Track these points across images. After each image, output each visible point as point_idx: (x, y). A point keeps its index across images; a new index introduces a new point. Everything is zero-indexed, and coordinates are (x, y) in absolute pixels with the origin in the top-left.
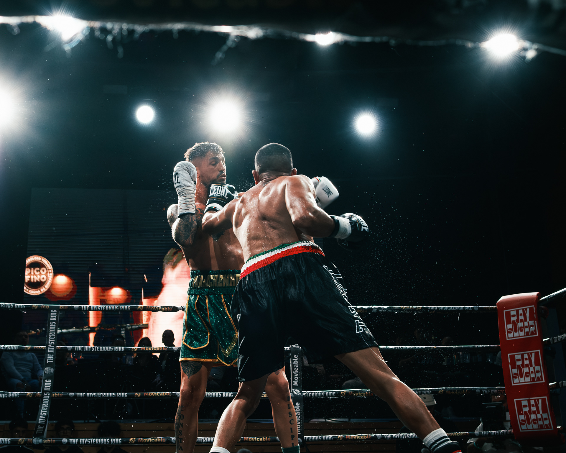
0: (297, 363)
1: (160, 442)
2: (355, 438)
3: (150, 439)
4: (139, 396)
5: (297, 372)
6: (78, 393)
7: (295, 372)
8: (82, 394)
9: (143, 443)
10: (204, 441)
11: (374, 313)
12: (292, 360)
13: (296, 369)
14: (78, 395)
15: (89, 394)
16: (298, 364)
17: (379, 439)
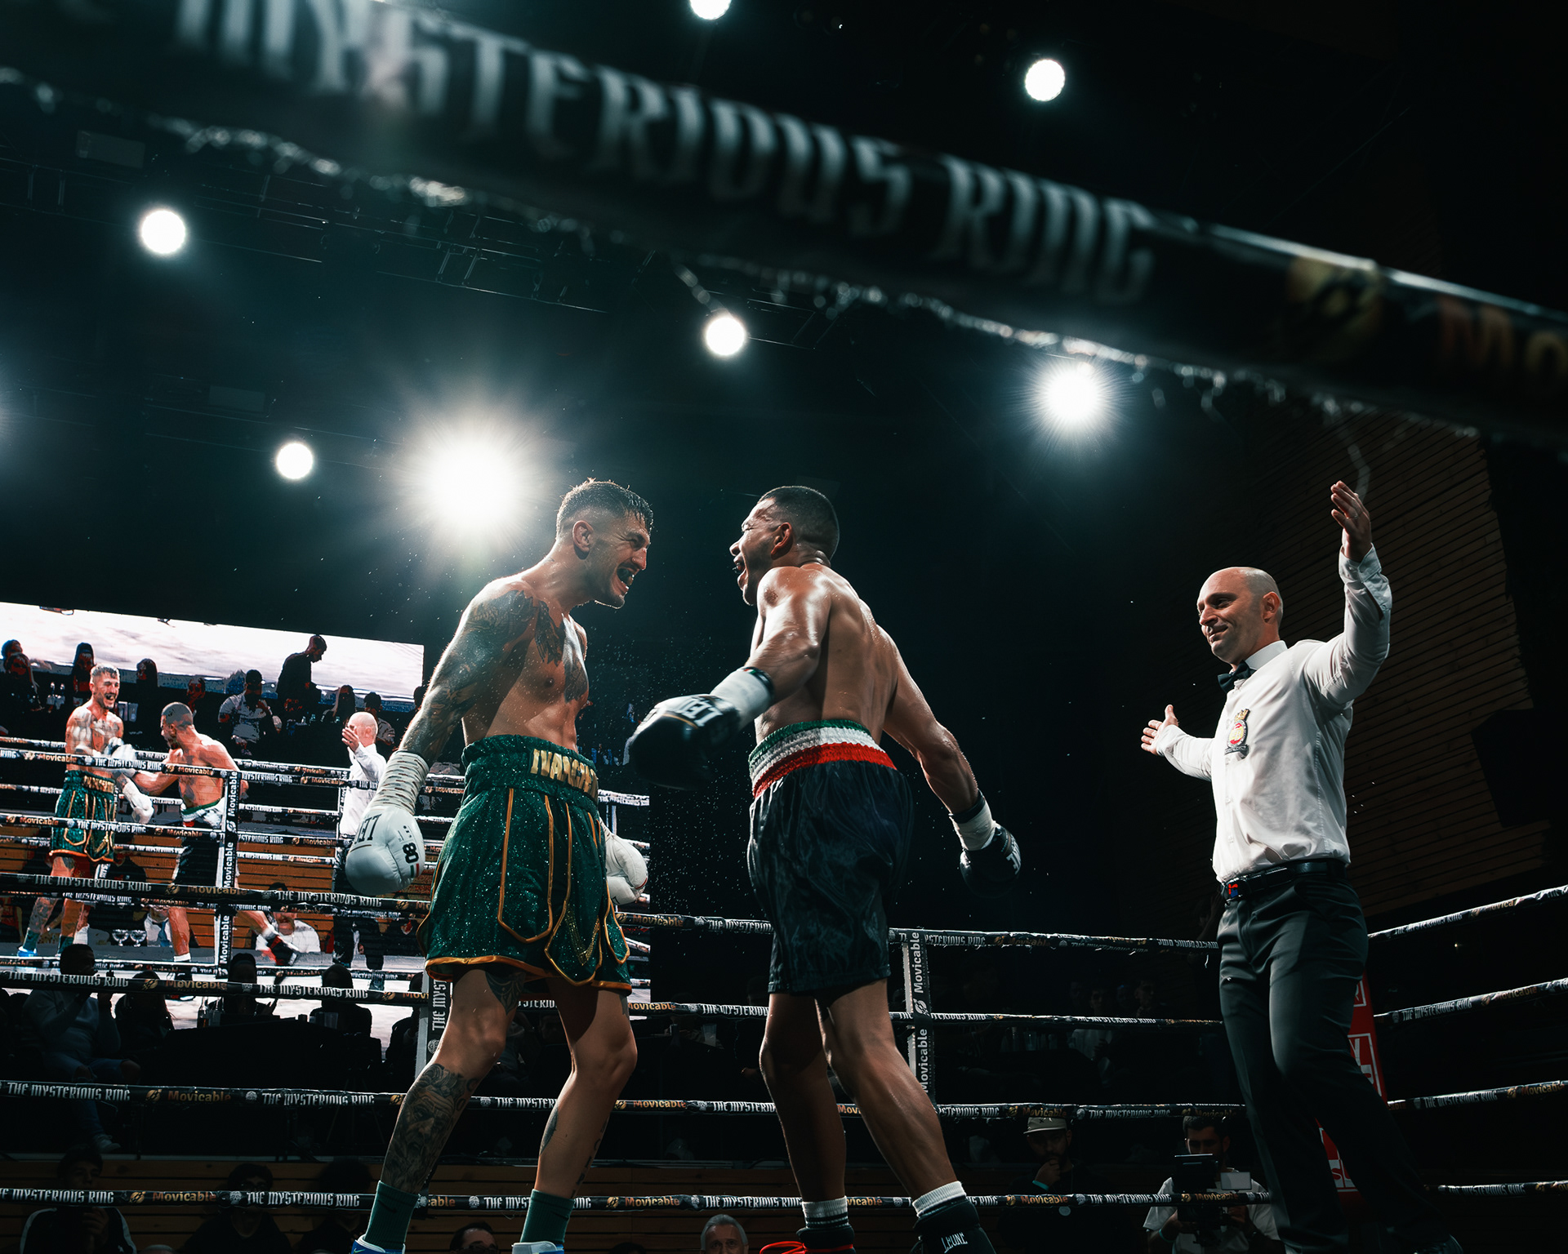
0: (926, 1046)
1: (670, 1206)
2: (1038, 1202)
3: (650, 1200)
4: (623, 1107)
5: (926, 1064)
6: (499, 1099)
7: (923, 1064)
8: (507, 1101)
9: (636, 1207)
10: (755, 1204)
11: (1063, 947)
12: (916, 1038)
13: (925, 1058)
14: (499, 1101)
15: (521, 1101)
16: (928, 1048)
17: (1081, 1205)
